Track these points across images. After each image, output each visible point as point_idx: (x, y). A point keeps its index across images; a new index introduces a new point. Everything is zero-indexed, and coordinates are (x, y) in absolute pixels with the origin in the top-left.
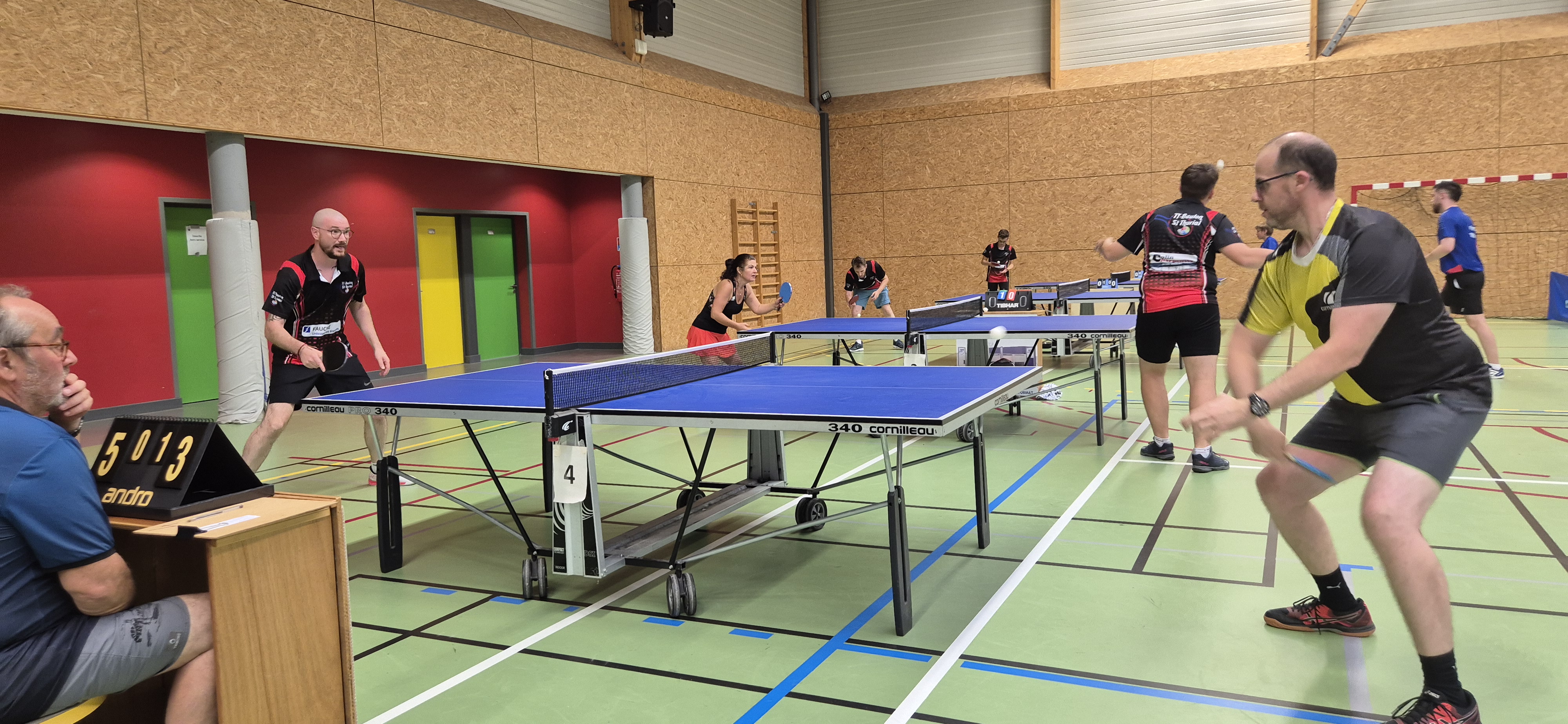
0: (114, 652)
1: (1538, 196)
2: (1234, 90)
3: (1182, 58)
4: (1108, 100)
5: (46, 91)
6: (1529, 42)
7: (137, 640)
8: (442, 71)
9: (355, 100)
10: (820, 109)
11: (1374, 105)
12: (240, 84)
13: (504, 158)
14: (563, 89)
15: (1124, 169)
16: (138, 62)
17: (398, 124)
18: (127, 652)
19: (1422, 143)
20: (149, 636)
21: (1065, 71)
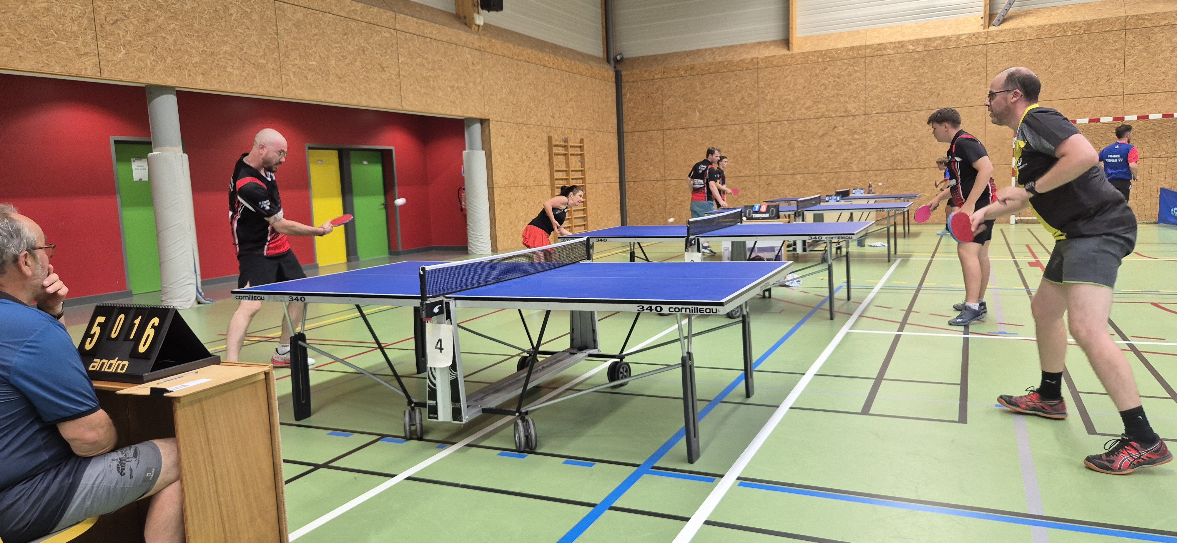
0: (104, 484)
1: (1151, 131)
2: (926, 52)
3: (889, 27)
4: (833, 60)
5: (22, 54)
6: (1146, 15)
7: (122, 474)
8: (327, 39)
9: (260, 61)
10: (615, 67)
11: (1031, 63)
12: (172, 48)
13: (376, 105)
14: (419, 52)
15: (845, 112)
16: (92, 32)
17: (293, 79)
18: (114, 484)
19: (1066, 91)
20: (131, 470)
21: (800, 38)
